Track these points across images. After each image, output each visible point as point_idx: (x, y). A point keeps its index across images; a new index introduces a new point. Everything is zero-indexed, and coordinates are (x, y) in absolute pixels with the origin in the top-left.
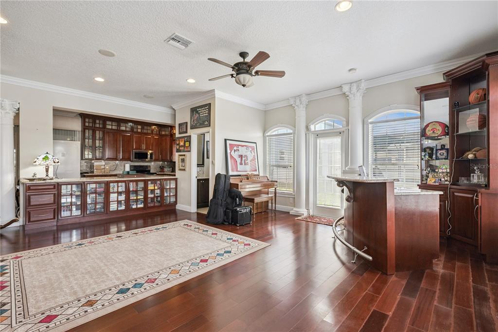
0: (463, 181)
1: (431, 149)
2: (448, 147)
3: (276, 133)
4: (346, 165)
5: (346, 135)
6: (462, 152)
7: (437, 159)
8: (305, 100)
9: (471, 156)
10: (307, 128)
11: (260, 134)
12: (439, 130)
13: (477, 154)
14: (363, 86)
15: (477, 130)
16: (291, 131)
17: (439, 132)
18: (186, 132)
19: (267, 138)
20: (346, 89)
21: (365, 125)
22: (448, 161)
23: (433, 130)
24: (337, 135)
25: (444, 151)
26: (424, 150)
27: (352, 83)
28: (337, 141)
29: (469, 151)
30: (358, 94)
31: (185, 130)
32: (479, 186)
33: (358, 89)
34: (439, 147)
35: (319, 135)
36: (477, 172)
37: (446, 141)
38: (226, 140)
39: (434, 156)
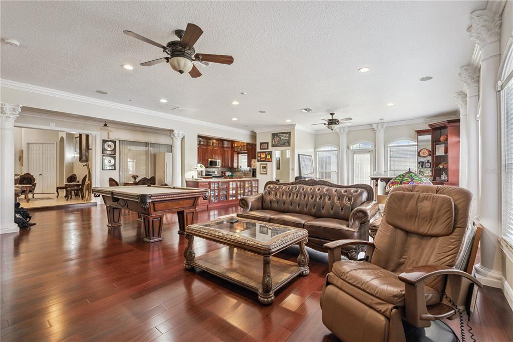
0: (438, 178)
1: (423, 162)
2: (431, 161)
3: (323, 149)
4: (374, 170)
5: (374, 153)
6: (437, 165)
7: (425, 167)
8: (346, 130)
9: (441, 167)
10: (348, 147)
11: (312, 150)
12: (427, 153)
13: (444, 165)
14: (385, 126)
15: (444, 154)
16: (336, 149)
17: (427, 154)
18: (268, 149)
19: (318, 153)
20: (374, 126)
21: (386, 148)
22: (430, 169)
23: (424, 153)
24: (367, 153)
25: (429, 164)
26: (419, 163)
27: (378, 123)
28: (368, 156)
29: (441, 164)
30: (382, 130)
31: (266, 147)
32: (445, 181)
33: (382, 127)
34: (427, 162)
35: (355, 152)
36: (444, 174)
37: (430, 158)
38: (299, 155)
39: (424, 166)
